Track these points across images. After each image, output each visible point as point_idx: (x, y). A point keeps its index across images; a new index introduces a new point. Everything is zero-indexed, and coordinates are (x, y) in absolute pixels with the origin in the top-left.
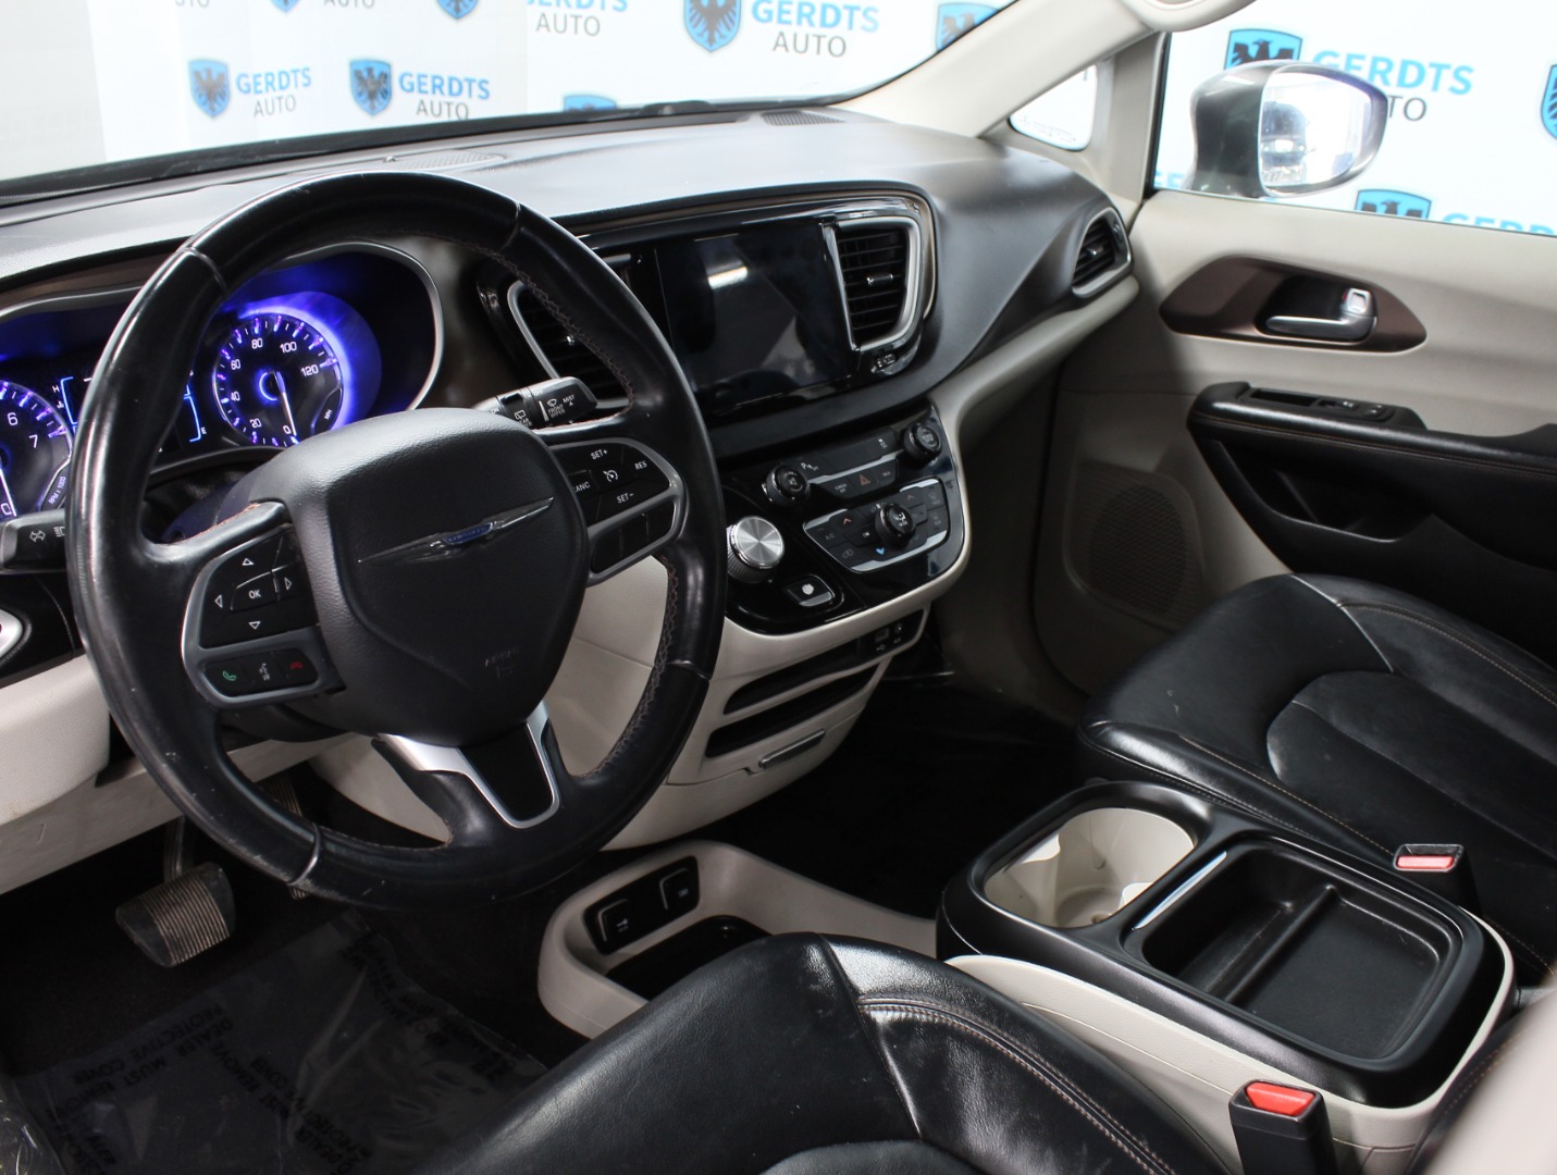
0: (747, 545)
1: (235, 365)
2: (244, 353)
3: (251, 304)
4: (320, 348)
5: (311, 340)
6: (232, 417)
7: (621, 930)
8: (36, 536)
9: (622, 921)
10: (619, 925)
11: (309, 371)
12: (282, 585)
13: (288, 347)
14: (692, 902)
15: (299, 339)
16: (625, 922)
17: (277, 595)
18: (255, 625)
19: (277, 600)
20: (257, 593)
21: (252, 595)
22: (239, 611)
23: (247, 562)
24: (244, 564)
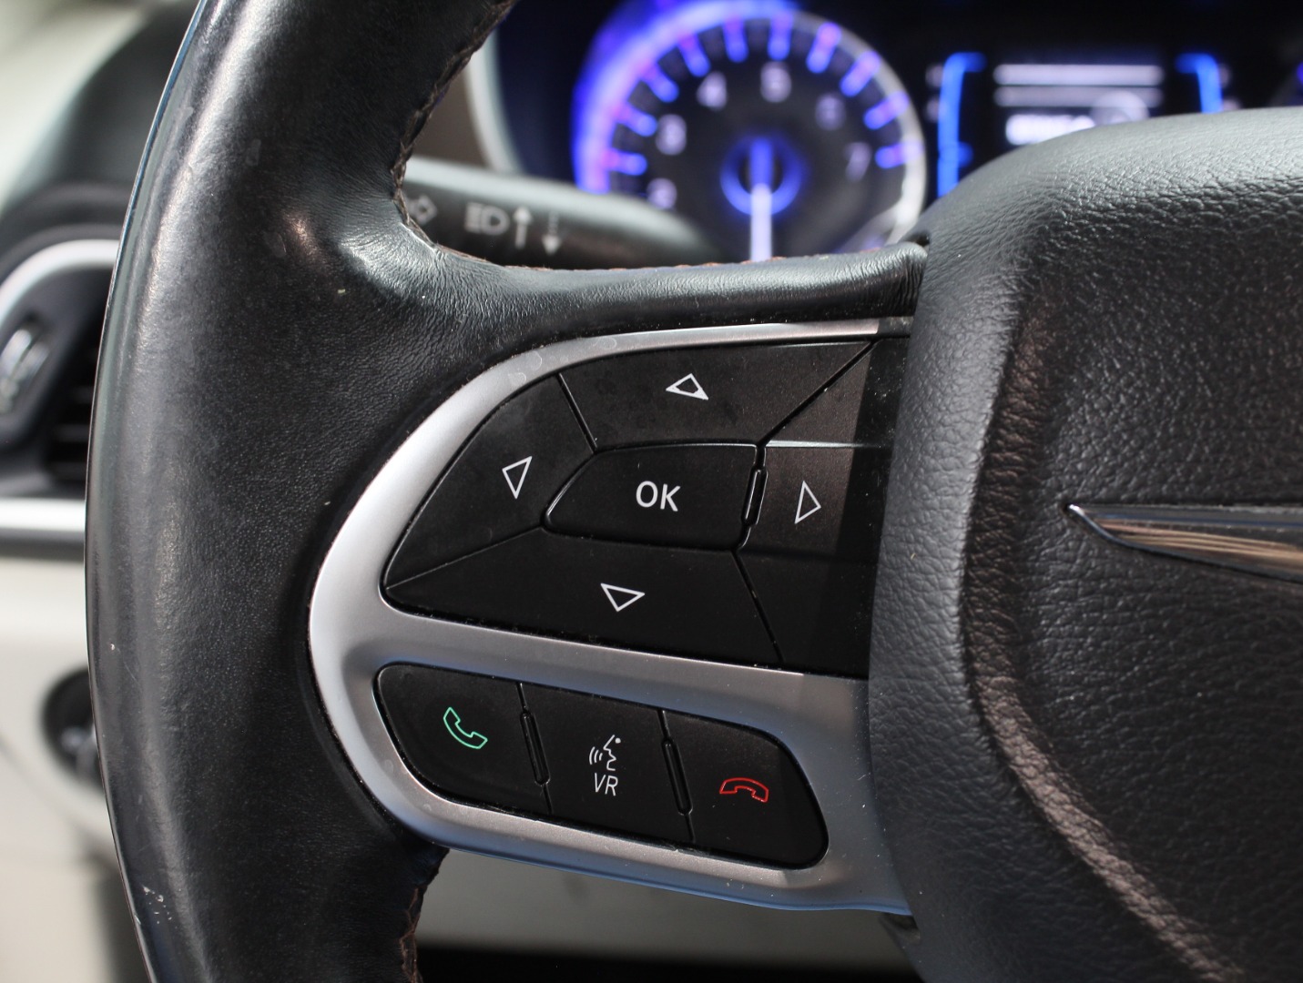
17: (746, 524)
18: (621, 598)
19: (733, 548)
20: (667, 496)
21: (647, 494)
22: (575, 533)
23: (689, 386)
24: (673, 389)
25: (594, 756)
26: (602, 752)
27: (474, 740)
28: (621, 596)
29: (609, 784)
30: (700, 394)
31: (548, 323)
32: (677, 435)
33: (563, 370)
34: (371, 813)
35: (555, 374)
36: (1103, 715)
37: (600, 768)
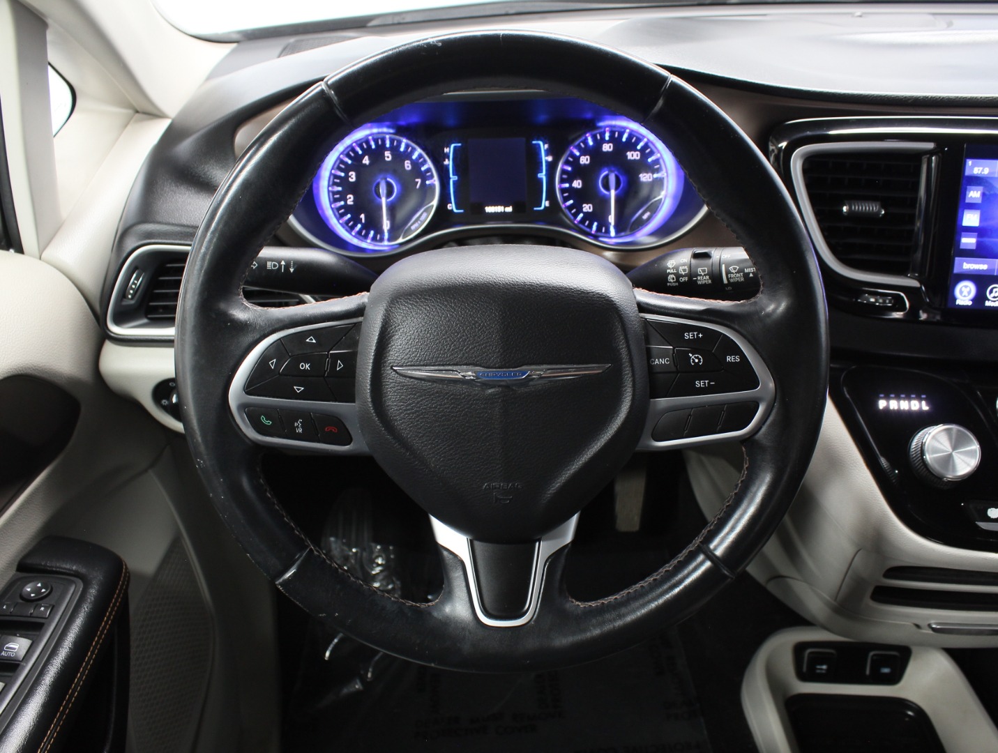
0: (935, 451)
1: (585, 160)
2: (595, 152)
3: (609, 117)
4: (657, 162)
5: (652, 153)
6: (566, 199)
7: (818, 671)
9: (822, 664)
10: (818, 667)
11: (645, 177)
12: (334, 365)
13: (633, 156)
14: (894, 678)
15: (643, 150)
16: (824, 667)
17: (325, 371)
18: (298, 389)
19: (324, 376)
20: (307, 366)
21: (302, 366)
22: (287, 375)
23: (311, 339)
24: (308, 340)
25: (296, 424)
26: (298, 424)
27: (268, 423)
28: (299, 389)
29: (300, 430)
30: (314, 341)
31: (277, 326)
32: (309, 351)
33: (282, 338)
34: (247, 441)
35: (280, 339)
36: (401, 413)
37: (298, 427)
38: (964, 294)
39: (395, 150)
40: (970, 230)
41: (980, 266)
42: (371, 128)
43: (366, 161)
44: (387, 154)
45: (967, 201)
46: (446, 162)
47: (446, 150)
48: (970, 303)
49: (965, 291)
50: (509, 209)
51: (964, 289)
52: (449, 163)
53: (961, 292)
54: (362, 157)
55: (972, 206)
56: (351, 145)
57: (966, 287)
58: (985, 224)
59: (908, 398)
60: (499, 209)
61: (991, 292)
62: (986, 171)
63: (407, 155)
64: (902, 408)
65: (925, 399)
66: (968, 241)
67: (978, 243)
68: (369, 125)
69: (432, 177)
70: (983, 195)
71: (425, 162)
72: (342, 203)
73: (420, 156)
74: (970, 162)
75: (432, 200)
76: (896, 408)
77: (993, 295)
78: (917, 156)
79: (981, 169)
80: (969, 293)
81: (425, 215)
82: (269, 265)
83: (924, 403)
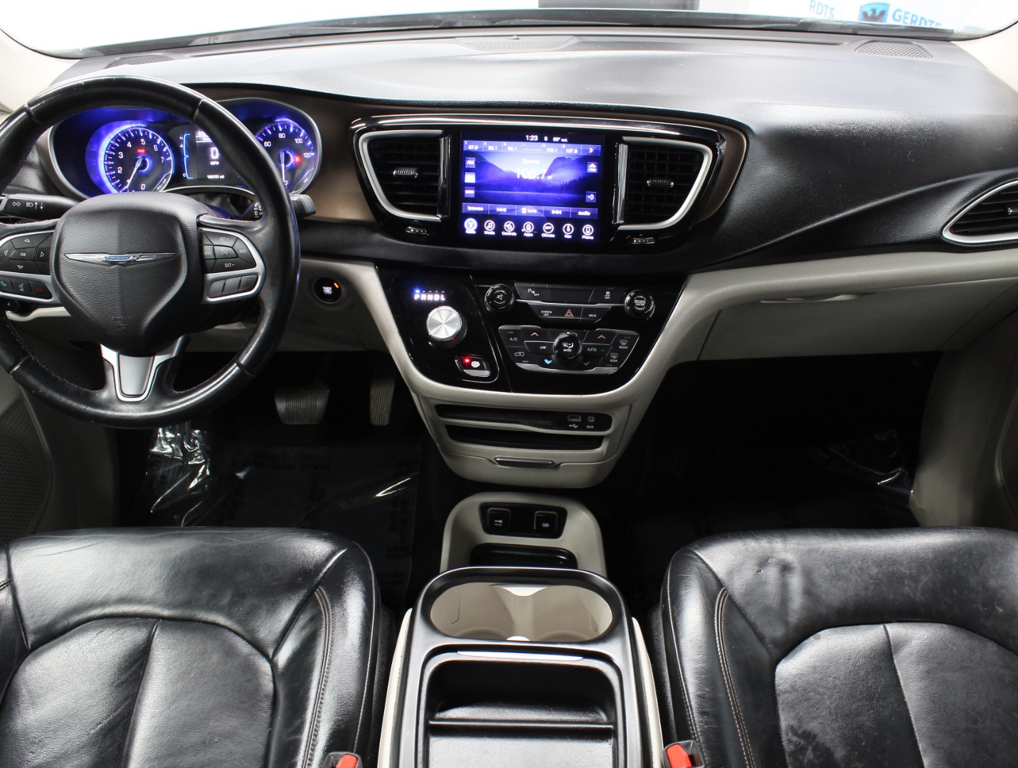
1: (267, 144)
3: (279, 116)
7: (496, 525)
8: (15, 204)
9: (499, 519)
10: (497, 522)
12: (39, 254)
14: (555, 534)
15: (303, 138)
16: (501, 521)
26: (21, 286)
28: (20, 267)
29: (22, 290)
30: (29, 242)
38: (470, 226)
39: (146, 137)
40: (470, 185)
41: (479, 208)
42: (131, 123)
43: (129, 145)
44: (142, 140)
45: (466, 167)
46: (181, 146)
47: (181, 138)
48: (474, 232)
49: (471, 224)
50: (222, 177)
51: (469, 223)
52: (183, 146)
53: (468, 225)
54: (126, 142)
55: (470, 170)
56: (117, 135)
57: (471, 222)
58: (479, 181)
59: (433, 292)
60: (216, 177)
61: (487, 225)
62: (476, 148)
63: (154, 141)
64: (428, 299)
65: (443, 294)
66: (470, 192)
67: (476, 194)
68: (129, 121)
69: (169, 155)
70: (476, 163)
71: (164, 146)
72: (114, 172)
73: (162, 142)
74: (466, 142)
75: (169, 171)
76: (425, 299)
77: (488, 227)
78: (436, 139)
79: (473, 146)
80: (473, 226)
81: (165, 180)
82: (28, 205)
83: (442, 296)
